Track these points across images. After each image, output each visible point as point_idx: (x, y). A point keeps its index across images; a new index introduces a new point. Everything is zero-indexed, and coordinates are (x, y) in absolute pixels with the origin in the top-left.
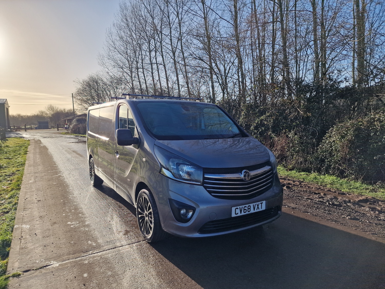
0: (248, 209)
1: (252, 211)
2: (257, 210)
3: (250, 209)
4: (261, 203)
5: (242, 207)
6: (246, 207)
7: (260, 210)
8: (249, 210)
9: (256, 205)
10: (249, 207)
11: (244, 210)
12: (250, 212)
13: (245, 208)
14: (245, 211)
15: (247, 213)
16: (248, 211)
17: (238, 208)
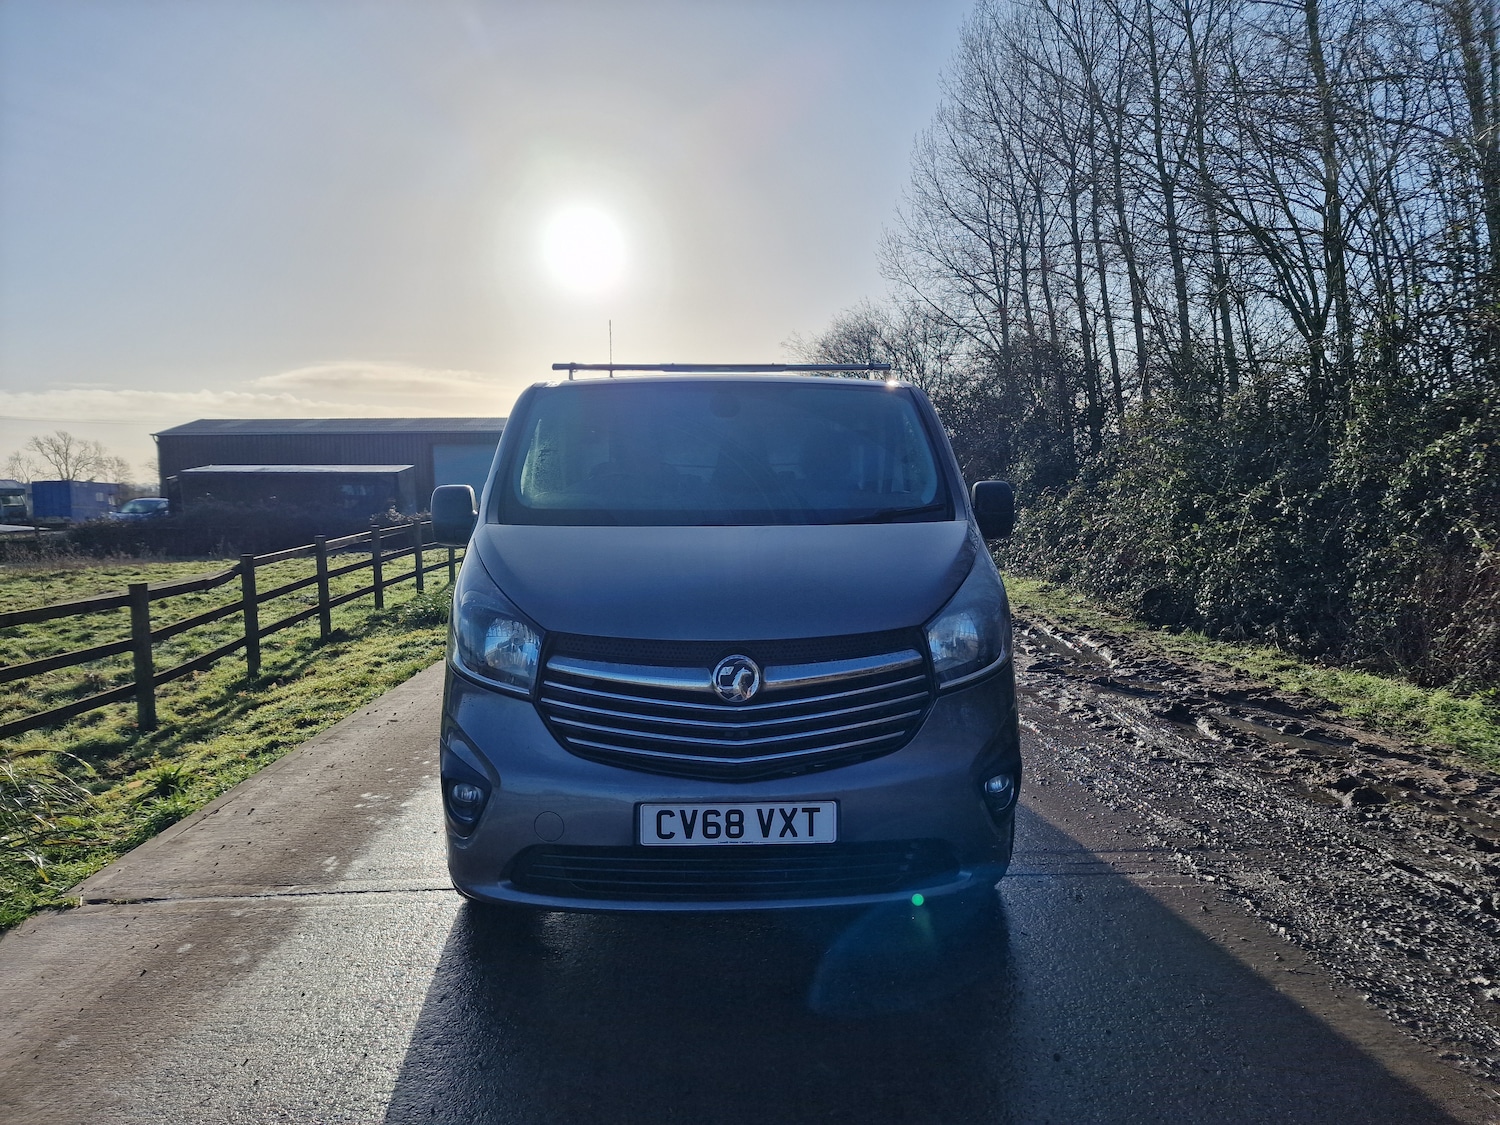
0: (730, 824)
1: (752, 836)
2: (782, 835)
3: (740, 824)
4: (811, 812)
5: (695, 813)
6: (717, 814)
7: (803, 838)
8: (735, 830)
9: (777, 816)
10: (735, 818)
11: (706, 824)
12: (739, 841)
13: (711, 818)
14: (712, 830)
15: (723, 840)
16: (730, 835)
17: (672, 814)
